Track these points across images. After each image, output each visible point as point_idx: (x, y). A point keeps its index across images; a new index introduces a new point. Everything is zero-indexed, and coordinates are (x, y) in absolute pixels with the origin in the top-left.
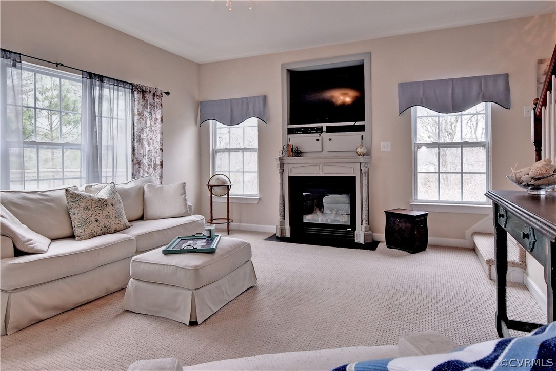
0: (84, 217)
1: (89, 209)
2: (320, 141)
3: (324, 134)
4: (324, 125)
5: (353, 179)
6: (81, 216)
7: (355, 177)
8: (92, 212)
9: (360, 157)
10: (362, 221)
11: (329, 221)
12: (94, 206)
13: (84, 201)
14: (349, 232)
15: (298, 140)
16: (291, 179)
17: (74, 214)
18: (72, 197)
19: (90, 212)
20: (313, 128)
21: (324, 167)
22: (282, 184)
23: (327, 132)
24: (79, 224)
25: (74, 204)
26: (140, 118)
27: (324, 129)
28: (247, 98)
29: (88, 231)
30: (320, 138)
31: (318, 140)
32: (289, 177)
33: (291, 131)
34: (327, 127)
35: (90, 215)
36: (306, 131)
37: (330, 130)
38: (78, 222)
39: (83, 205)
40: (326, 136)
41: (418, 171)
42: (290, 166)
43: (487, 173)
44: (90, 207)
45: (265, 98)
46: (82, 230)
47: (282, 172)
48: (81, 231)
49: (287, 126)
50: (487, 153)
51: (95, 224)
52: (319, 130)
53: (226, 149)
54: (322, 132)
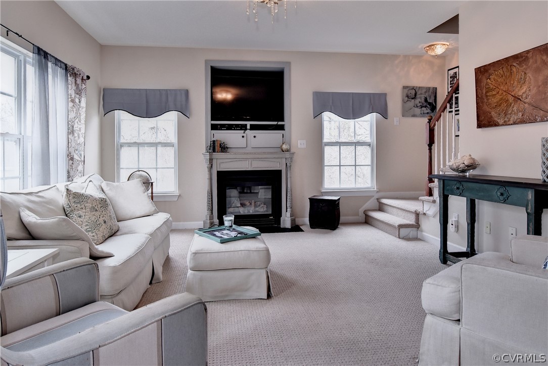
0: (93, 219)
1: (96, 210)
2: (245, 138)
3: (248, 132)
4: (249, 123)
5: (280, 172)
6: (89, 218)
7: (281, 170)
8: (100, 213)
9: (285, 152)
10: (287, 208)
11: (251, 212)
12: (99, 206)
13: (89, 201)
14: (271, 219)
15: (223, 136)
16: (220, 174)
17: (80, 217)
18: (74, 197)
19: (97, 214)
20: (237, 126)
21: (253, 162)
22: (211, 179)
23: (251, 129)
24: (88, 227)
25: (79, 205)
26: (73, 106)
27: (248, 127)
28: (166, 90)
29: (100, 235)
30: (244, 135)
31: (243, 137)
32: (217, 171)
33: (214, 127)
34: (251, 125)
35: (98, 217)
36: (230, 127)
37: (253, 128)
38: (87, 225)
39: (89, 205)
40: (250, 133)
41: (325, 165)
42: (219, 161)
43: (372, 165)
44: (96, 207)
45: (187, 92)
46: (94, 234)
47: (211, 167)
48: (92, 235)
49: (210, 122)
50: (372, 151)
51: (104, 226)
52: (243, 128)
53: (135, 143)
54: (246, 129)
